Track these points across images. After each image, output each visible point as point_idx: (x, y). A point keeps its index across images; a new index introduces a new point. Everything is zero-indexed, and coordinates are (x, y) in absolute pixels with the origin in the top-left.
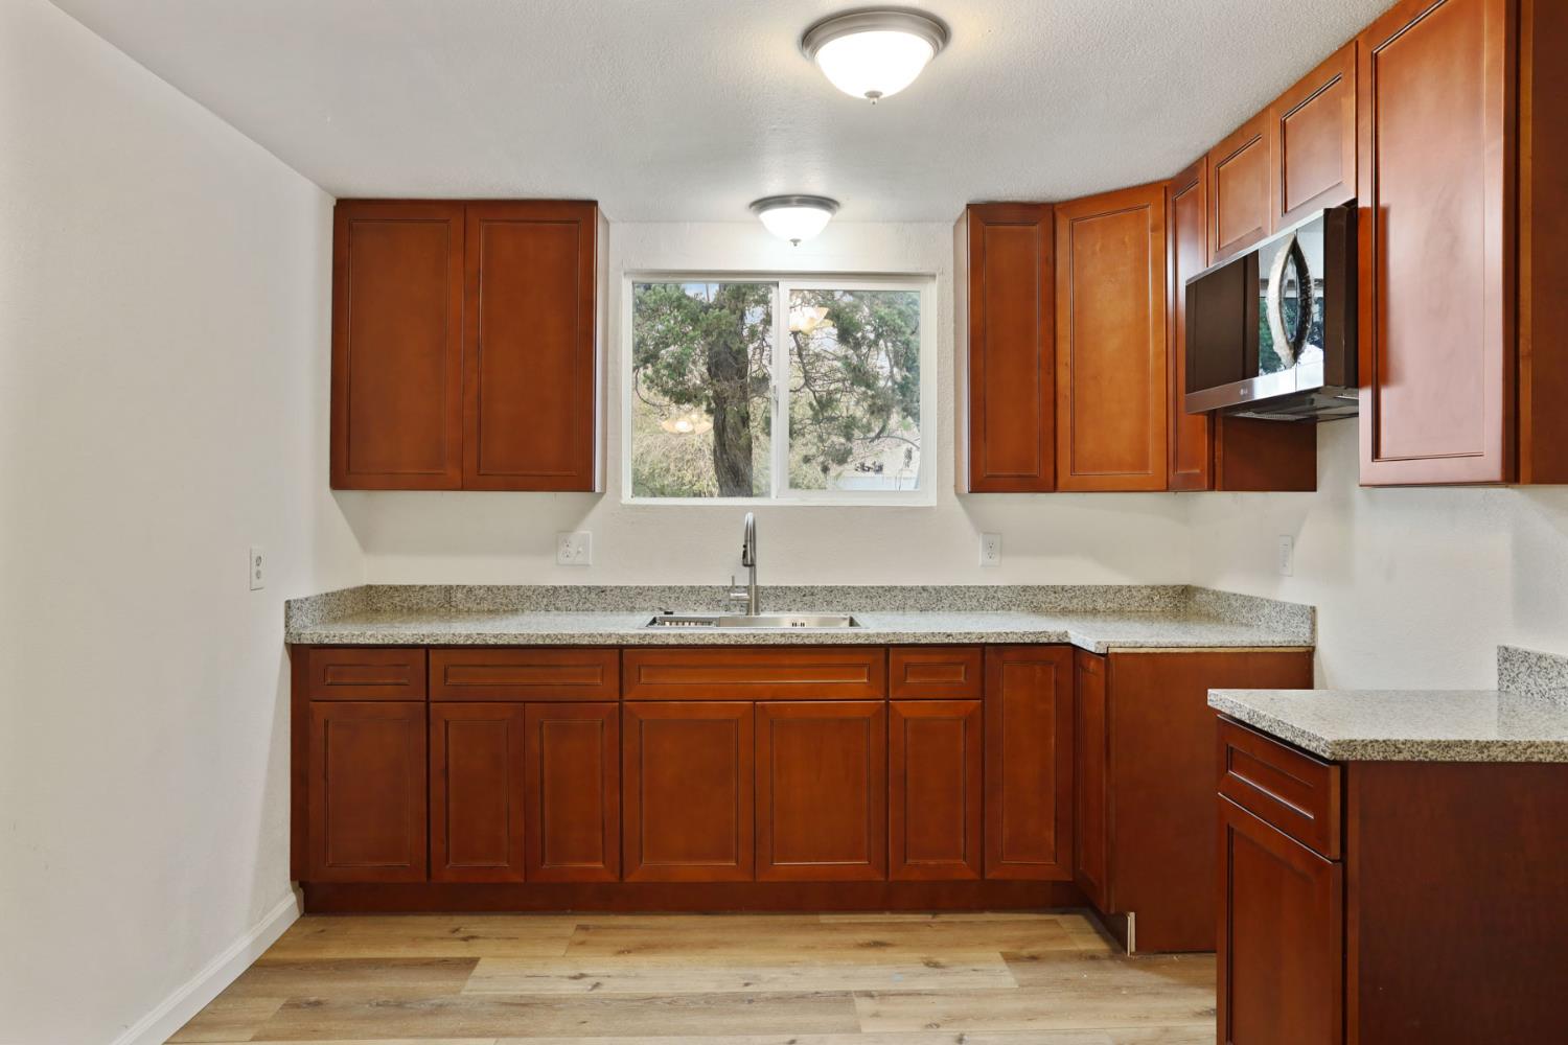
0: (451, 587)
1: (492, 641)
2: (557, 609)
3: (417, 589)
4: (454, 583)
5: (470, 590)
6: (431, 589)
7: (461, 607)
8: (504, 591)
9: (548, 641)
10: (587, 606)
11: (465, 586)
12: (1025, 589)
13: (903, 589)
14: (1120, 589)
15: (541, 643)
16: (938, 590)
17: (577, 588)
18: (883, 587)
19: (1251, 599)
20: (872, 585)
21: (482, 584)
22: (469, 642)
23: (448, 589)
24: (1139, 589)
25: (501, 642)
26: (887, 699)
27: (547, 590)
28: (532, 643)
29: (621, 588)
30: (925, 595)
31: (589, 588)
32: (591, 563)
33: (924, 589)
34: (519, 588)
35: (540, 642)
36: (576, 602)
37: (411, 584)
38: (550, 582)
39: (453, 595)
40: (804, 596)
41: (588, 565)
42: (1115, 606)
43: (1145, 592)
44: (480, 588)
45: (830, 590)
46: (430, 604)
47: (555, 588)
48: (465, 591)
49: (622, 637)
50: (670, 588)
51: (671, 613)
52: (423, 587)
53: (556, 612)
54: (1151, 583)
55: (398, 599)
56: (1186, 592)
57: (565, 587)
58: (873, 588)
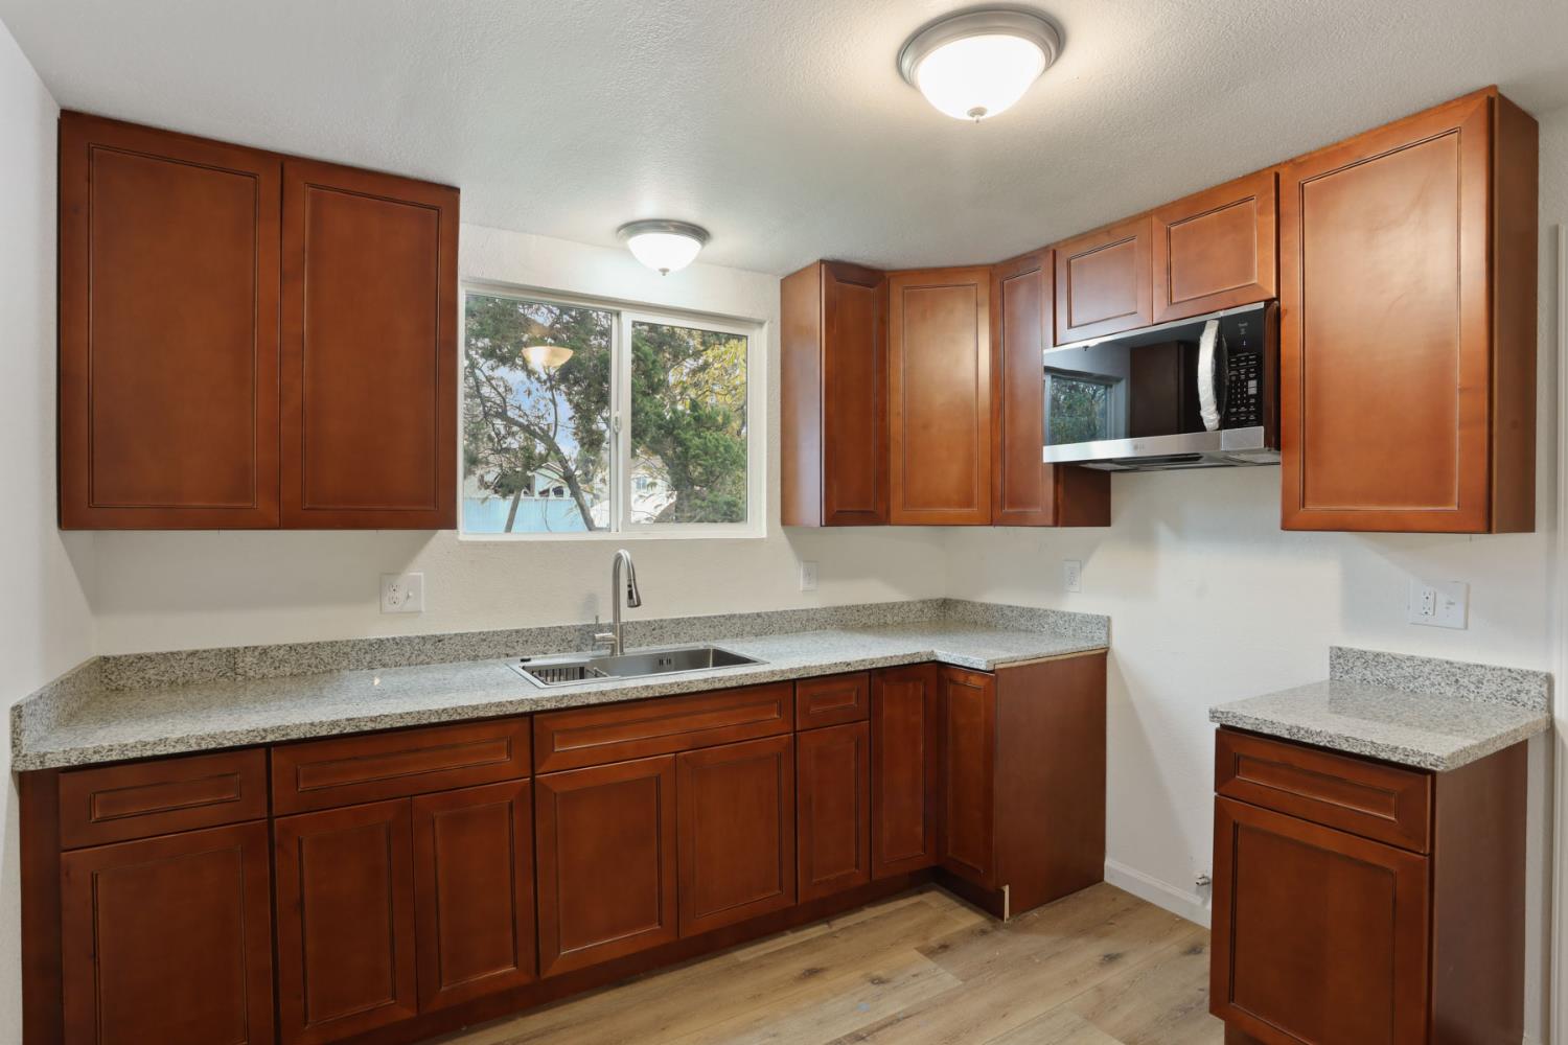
0: (237, 650)
1: (369, 727)
2: (384, 666)
3: (184, 656)
4: (240, 644)
5: (265, 651)
6: (205, 655)
7: (252, 673)
8: (313, 648)
9: (444, 718)
10: (422, 657)
11: (256, 648)
12: (837, 609)
13: (741, 616)
14: (902, 604)
15: (436, 720)
16: (769, 615)
17: (409, 639)
18: (724, 616)
19: (1031, 610)
20: (714, 614)
21: (281, 643)
22: (335, 732)
23: (232, 653)
24: (914, 603)
25: (379, 726)
26: (795, 732)
27: (371, 645)
28: (425, 722)
29: (462, 635)
30: (759, 621)
31: (423, 638)
32: (423, 610)
33: (759, 615)
34: (332, 644)
35: (434, 720)
36: (407, 655)
37: (175, 650)
38: (373, 636)
39: (239, 660)
40: (654, 630)
41: (420, 612)
42: (899, 619)
43: (919, 606)
44: (279, 647)
45: (678, 622)
46: (204, 674)
47: (382, 641)
48: (256, 654)
49: (536, 702)
50: (517, 631)
51: (529, 660)
52: (194, 653)
53: (383, 669)
54: (922, 598)
55: (152, 671)
56: (945, 604)
57: (394, 639)
58: (715, 617)
